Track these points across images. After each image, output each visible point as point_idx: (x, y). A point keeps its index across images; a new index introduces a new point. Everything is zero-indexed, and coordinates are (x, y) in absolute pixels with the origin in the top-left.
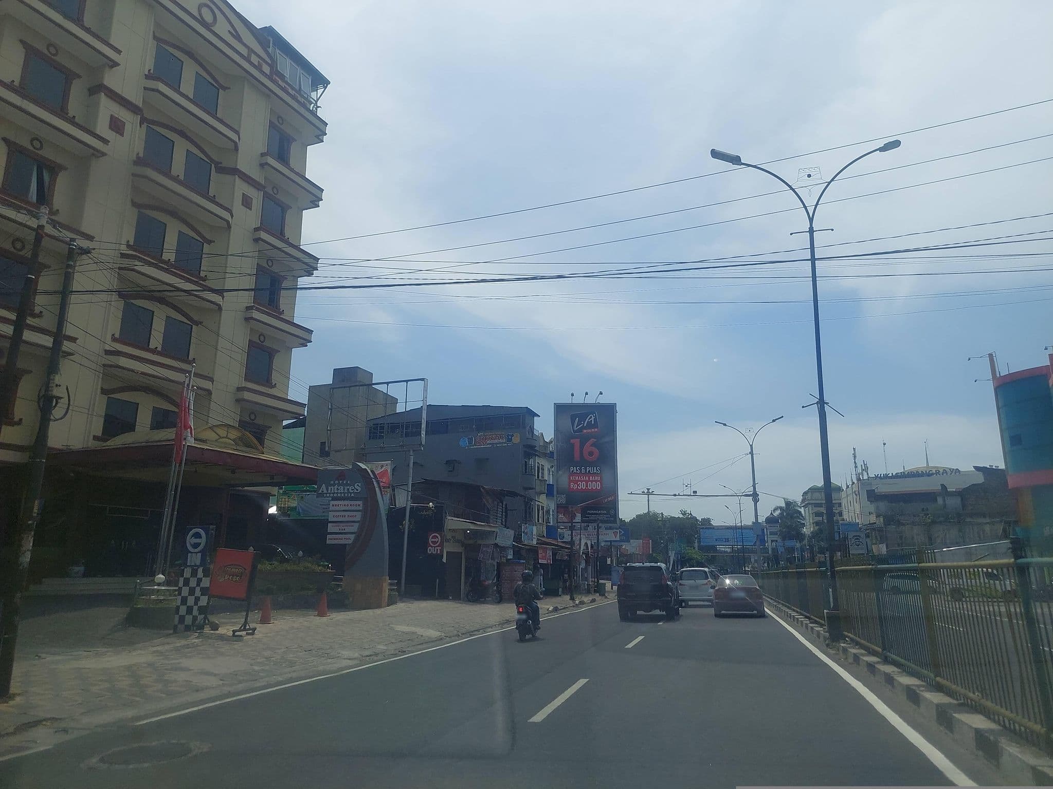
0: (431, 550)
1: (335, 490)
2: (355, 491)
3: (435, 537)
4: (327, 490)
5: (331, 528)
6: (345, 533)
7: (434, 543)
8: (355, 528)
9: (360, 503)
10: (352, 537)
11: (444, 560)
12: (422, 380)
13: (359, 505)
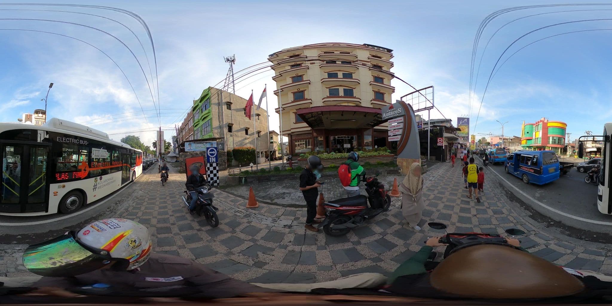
0: (438, 144)
1: (389, 114)
2: (398, 112)
3: (440, 139)
4: (386, 115)
5: (390, 133)
6: (396, 135)
7: (440, 141)
8: (400, 132)
9: (402, 118)
10: (399, 137)
11: (444, 148)
12: (431, 87)
13: (401, 120)
